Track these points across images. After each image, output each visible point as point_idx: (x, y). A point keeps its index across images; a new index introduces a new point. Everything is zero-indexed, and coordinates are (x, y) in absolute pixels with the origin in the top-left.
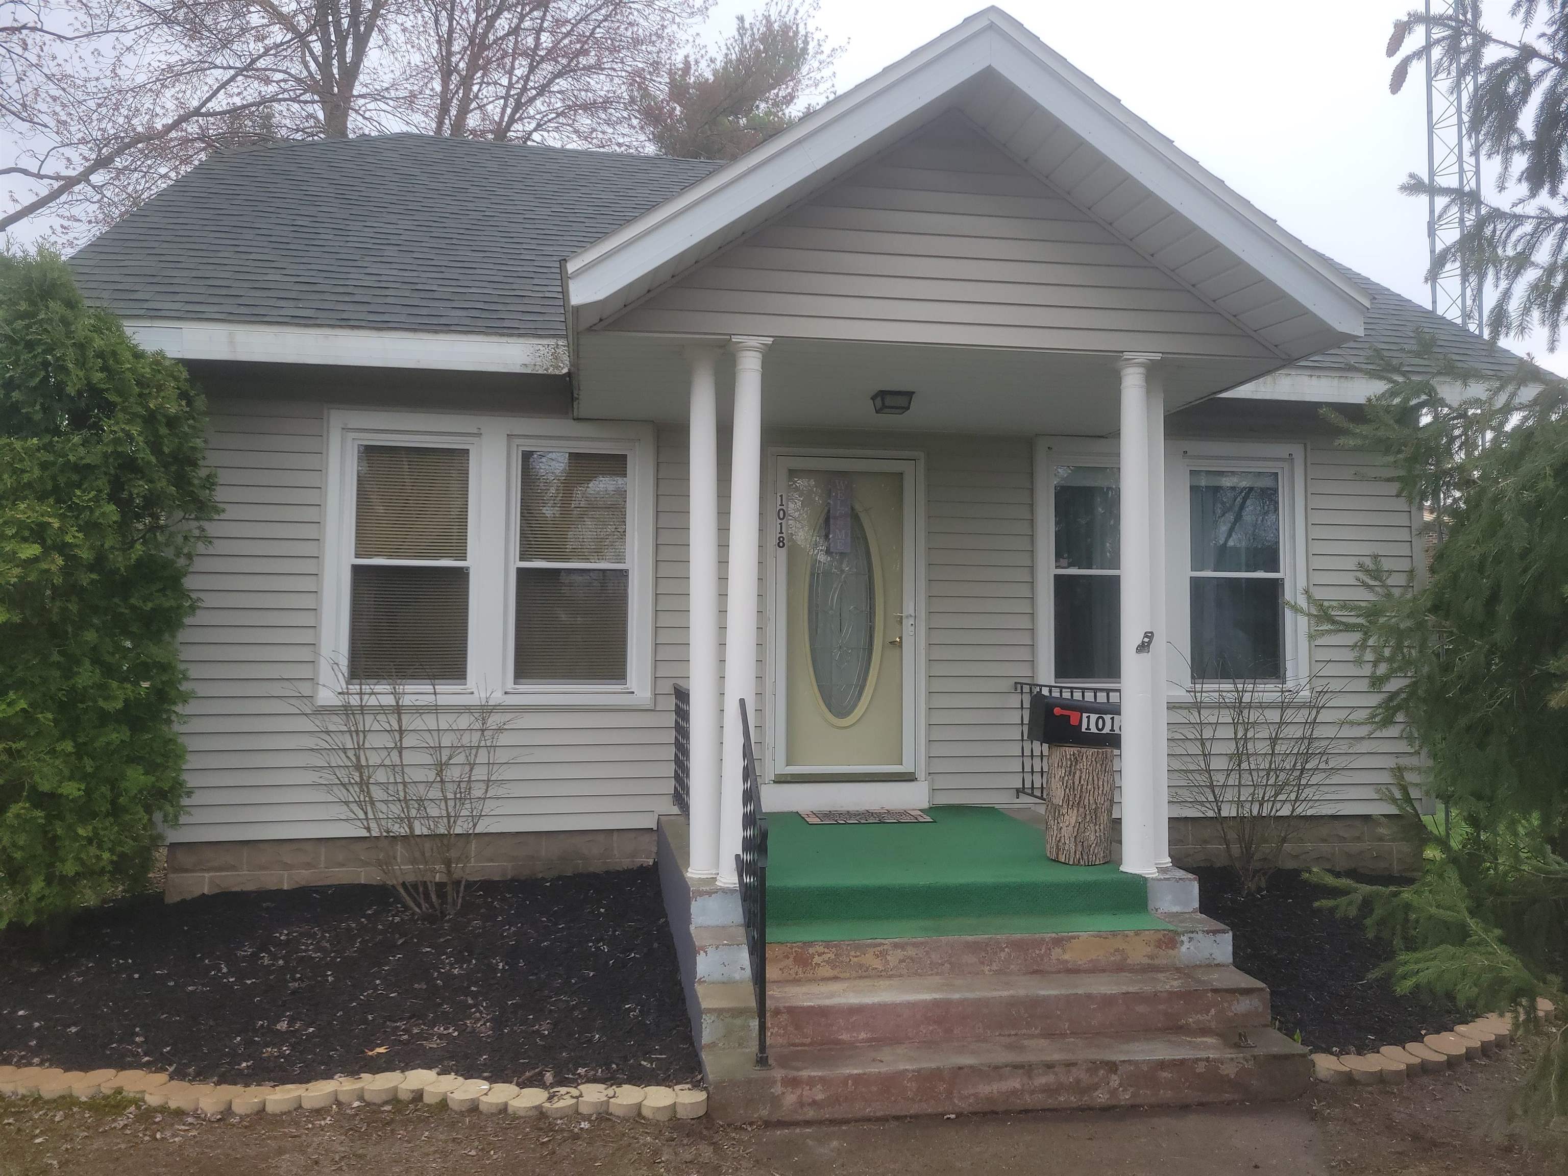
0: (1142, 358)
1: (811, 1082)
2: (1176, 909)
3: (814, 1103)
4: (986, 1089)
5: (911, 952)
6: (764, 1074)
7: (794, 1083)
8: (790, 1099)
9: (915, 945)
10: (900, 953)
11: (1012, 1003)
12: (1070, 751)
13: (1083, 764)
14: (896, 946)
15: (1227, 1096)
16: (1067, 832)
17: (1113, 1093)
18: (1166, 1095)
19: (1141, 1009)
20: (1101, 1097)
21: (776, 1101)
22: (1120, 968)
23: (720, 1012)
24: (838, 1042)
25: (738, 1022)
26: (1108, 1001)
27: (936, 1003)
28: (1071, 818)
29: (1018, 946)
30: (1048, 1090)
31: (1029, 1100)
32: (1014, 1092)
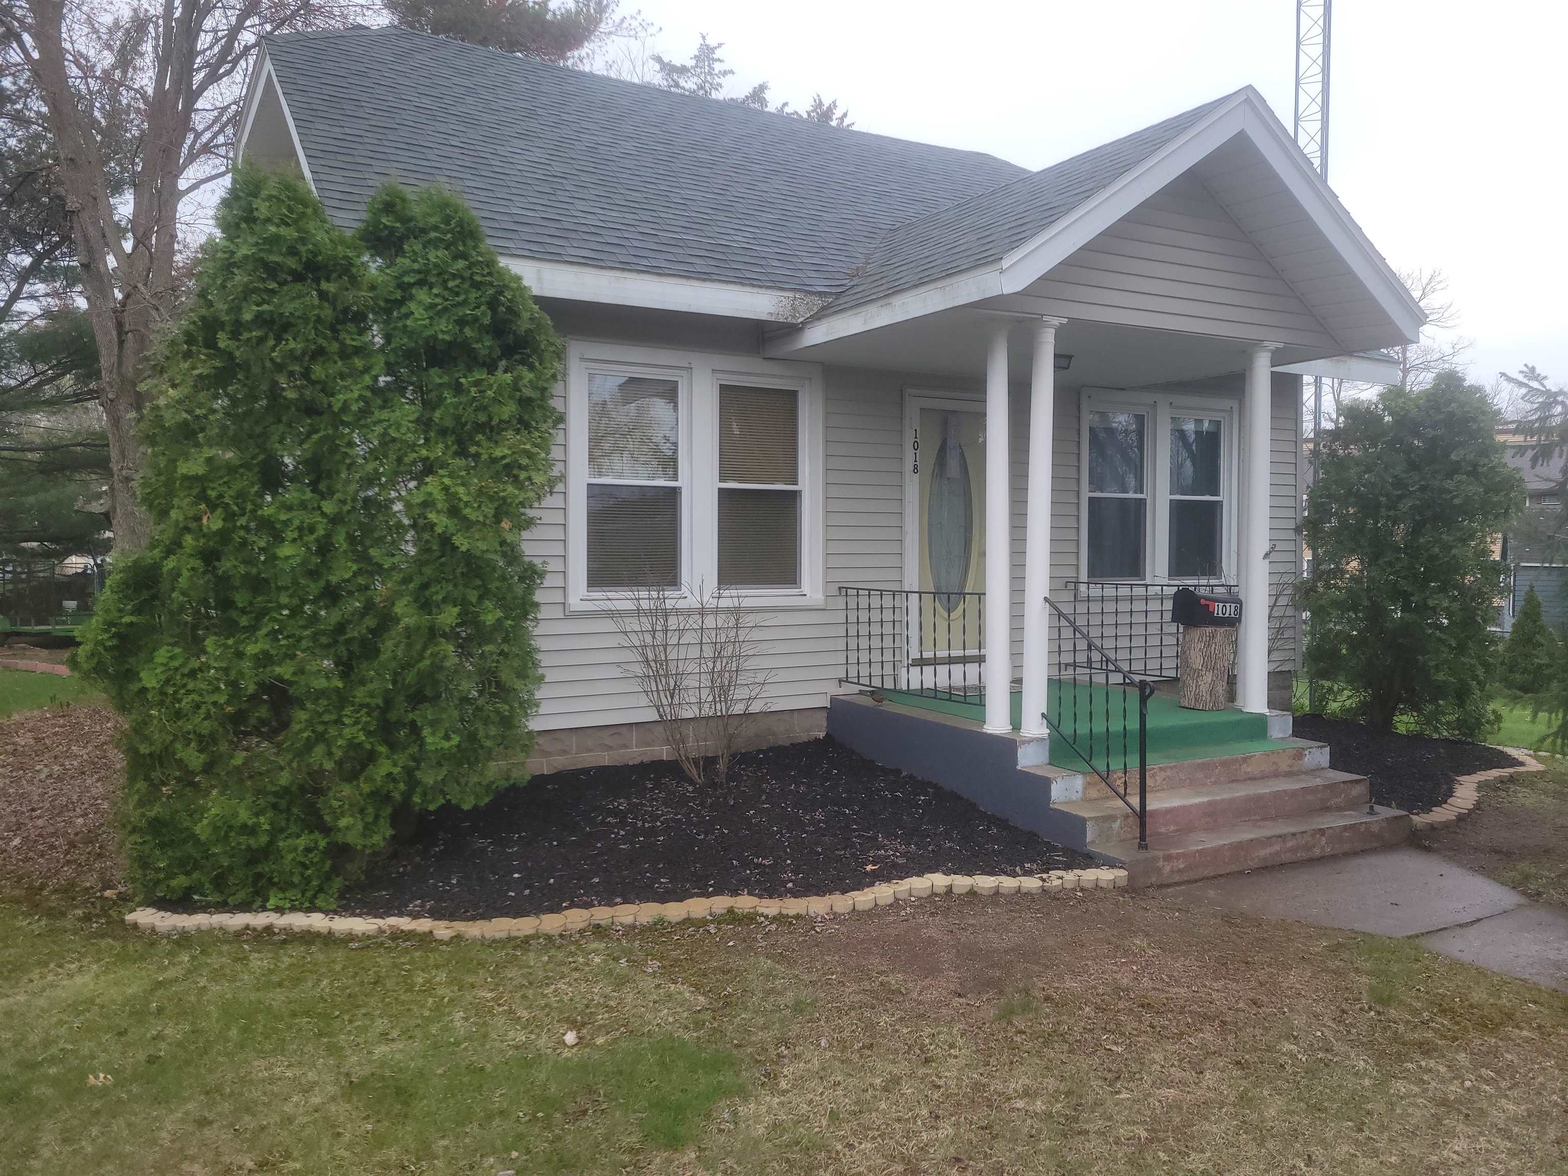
0: (1273, 346)
1: (1178, 857)
2: (1281, 735)
3: (1179, 871)
4: (1263, 852)
5: (1169, 773)
6: (1147, 855)
7: (1168, 858)
8: (1167, 869)
9: (1171, 768)
10: (1163, 774)
11: (1248, 799)
12: (1209, 630)
13: (1218, 638)
14: (1161, 769)
15: (1374, 844)
16: (1204, 688)
17: (1323, 848)
18: (1347, 847)
19: (1310, 797)
20: (1317, 852)
21: (1159, 871)
22: (1276, 775)
23: (1096, 819)
24: (1160, 834)
25: (1106, 825)
26: (1294, 794)
27: (1210, 803)
28: (1208, 677)
29: (1224, 764)
30: (1293, 850)
31: (1286, 857)
32: (1277, 854)
